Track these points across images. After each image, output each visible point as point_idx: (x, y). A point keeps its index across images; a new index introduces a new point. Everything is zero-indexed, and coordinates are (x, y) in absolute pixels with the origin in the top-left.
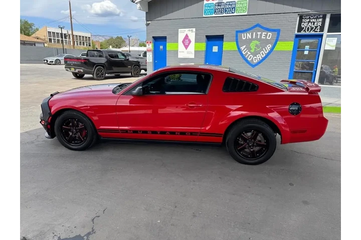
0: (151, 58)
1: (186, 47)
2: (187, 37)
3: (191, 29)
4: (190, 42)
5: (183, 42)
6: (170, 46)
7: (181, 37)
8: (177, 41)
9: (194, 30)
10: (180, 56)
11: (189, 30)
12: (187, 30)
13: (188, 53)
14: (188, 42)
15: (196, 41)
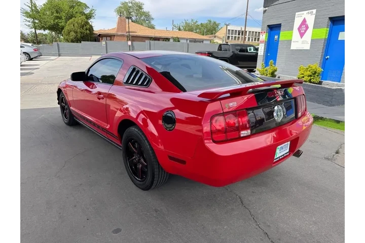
0: (263, 51)
1: (302, 35)
2: (304, 21)
3: (310, 11)
4: (307, 27)
5: (299, 29)
6: (283, 35)
7: (298, 22)
8: (291, 29)
9: (314, 11)
10: (294, 47)
11: (308, 13)
12: (305, 12)
13: (303, 42)
14: (304, 29)
15: (316, 26)
